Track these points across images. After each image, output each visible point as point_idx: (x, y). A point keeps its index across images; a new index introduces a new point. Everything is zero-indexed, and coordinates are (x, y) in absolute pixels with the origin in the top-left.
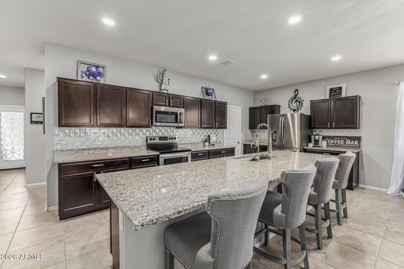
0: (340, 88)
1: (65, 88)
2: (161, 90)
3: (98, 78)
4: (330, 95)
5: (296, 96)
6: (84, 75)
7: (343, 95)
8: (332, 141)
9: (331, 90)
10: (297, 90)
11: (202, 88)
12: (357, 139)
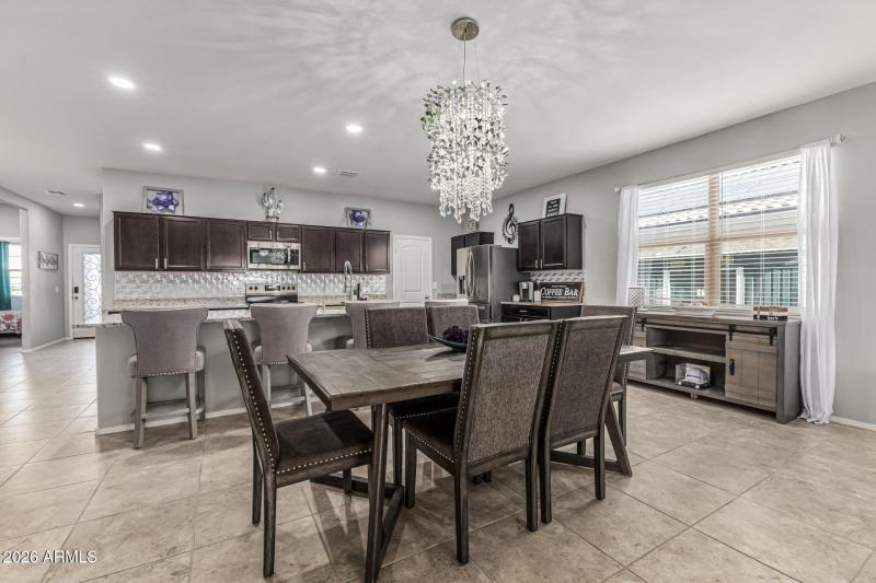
0: (558, 201)
1: (123, 220)
2: (268, 217)
3: (171, 207)
4: (547, 213)
5: (511, 215)
6: (151, 205)
7: (561, 212)
8: (549, 291)
9: (549, 203)
10: (512, 206)
11: (347, 209)
12: (577, 286)
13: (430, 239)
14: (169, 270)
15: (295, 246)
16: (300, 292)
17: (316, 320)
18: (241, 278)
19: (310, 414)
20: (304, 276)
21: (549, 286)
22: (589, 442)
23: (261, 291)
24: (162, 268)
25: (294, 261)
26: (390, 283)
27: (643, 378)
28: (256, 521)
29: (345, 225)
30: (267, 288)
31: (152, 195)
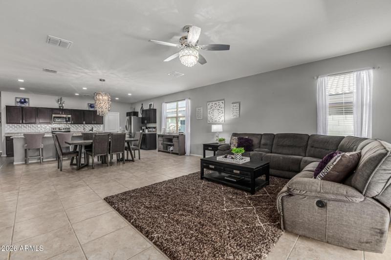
0: (151, 105)
2: (60, 107)
3: (25, 104)
4: (149, 107)
5: (142, 107)
6: (18, 103)
7: (152, 108)
10: (142, 104)
11: (88, 104)
12: (155, 128)
13: (119, 113)
14: (25, 123)
15: (70, 116)
16: (71, 130)
17: (73, 137)
18: (50, 125)
19: (71, 151)
20: (73, 125)
21: (150, 128)
22: (121, 154)
23: (58, 130)
24: (23, 123)
25: (69, 121)
26: (104, 127)
27: (162, 150)
28: (59, 168)
29: (87, 109)
30: (59, 129)
31: (18, 100)
